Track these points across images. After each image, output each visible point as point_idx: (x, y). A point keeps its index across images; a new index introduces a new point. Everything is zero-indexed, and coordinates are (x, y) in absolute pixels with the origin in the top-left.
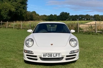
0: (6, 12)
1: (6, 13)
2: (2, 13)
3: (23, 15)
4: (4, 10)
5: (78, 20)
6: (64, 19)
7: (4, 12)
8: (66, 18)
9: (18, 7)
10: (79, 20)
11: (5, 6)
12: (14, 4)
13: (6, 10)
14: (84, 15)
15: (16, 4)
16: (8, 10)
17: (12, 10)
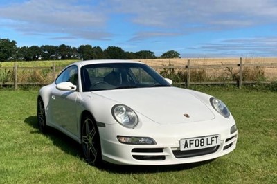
5: (40, 58)
6: (2, 58)
8: (8, 54)
10: (42, 60)
14: (56, 47)
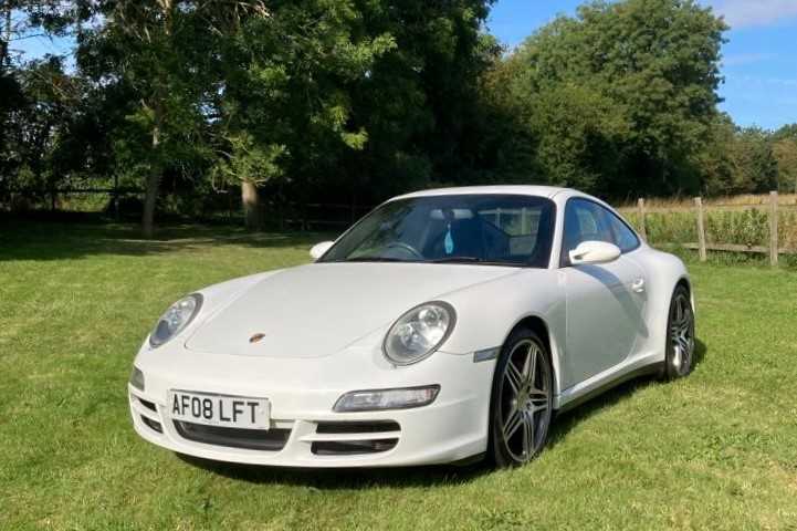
0: (567, 142)
1: (569, 148)
2: (542, 152)
3: (692, 159)
4: (552, 132)
7: (555, 142)
9: (651, 105)
11: (561, 107)
12: (623, 89)
13: (565, 135)
15: (641, 88)
16: (578, 134)
17: (604, 132)
